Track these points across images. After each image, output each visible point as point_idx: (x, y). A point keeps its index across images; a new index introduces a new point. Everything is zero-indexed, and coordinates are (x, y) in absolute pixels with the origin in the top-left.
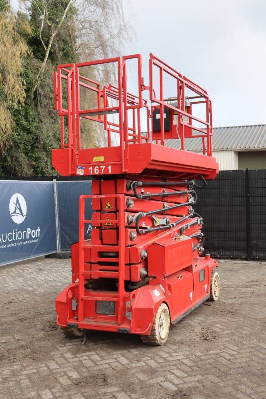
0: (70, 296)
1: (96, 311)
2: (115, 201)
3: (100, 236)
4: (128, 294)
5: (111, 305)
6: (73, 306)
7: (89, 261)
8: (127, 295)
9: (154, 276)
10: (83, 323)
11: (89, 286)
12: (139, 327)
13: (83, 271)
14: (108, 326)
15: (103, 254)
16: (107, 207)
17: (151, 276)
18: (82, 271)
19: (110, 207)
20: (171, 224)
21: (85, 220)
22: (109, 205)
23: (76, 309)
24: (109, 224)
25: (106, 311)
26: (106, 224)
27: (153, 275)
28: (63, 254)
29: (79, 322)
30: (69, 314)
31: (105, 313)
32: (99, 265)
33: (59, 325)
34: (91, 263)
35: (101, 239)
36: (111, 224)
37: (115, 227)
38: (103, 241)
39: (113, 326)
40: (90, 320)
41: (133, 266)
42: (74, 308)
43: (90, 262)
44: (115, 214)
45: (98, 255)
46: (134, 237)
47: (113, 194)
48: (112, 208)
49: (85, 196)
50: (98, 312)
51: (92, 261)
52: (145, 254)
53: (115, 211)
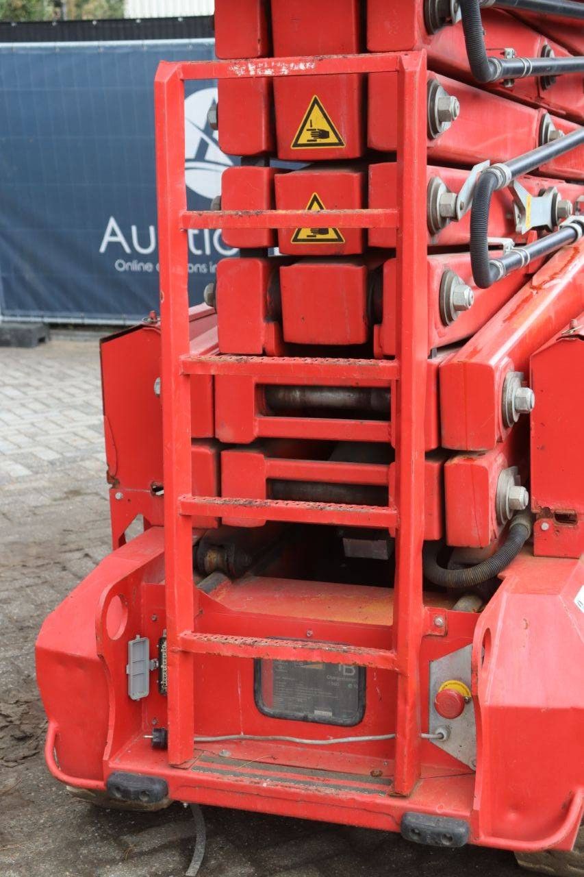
0: (117, 630)
1: (256, 703)
2: (356, 95)
3: (265, 297)
4: (440, 620)
5: (341, 674)
6: (131, 678)
7: (209, 435)
8: (436, 627)
9: (561, 512)
10: (196, 771)
11: (208, 559)
12: (517, 807)
13: (188, 497)
14: (340, 801)
15: (281, 394)
16: (306, 137)
17: (547, 510)
18: (181, 498)
19: (324, 134)
20: (574, 222)
21: (191, 213)
22: (318, 120)
23: (146, 693)
24: (325, 231)
25: (316, 704)
26: (305, 233)
27: (558, 507)
28: (15, 330)
29: (174, 767)
30: (112, 722)
31: (310, 716)
32: (262, 456)
33: (65, 777)
34: (221, 446)
35: (275, 315)
36: (331, 235)
37: (357, 249)
38: (286, 324)
39: (366, 798)
40: (227, 754)
41: (457, 466)
42: (139, 689)
43: (214, 442)
44: (356, 176)
45: (257, 400)
46: (459, 303)
47: (344, 50)
48: (340, 141)
49: (185, 69)
50: (266, 710)
51: (225, 434)
52: (521, 396)
53: (356, 154)
